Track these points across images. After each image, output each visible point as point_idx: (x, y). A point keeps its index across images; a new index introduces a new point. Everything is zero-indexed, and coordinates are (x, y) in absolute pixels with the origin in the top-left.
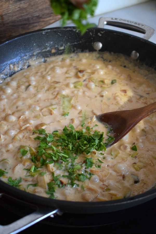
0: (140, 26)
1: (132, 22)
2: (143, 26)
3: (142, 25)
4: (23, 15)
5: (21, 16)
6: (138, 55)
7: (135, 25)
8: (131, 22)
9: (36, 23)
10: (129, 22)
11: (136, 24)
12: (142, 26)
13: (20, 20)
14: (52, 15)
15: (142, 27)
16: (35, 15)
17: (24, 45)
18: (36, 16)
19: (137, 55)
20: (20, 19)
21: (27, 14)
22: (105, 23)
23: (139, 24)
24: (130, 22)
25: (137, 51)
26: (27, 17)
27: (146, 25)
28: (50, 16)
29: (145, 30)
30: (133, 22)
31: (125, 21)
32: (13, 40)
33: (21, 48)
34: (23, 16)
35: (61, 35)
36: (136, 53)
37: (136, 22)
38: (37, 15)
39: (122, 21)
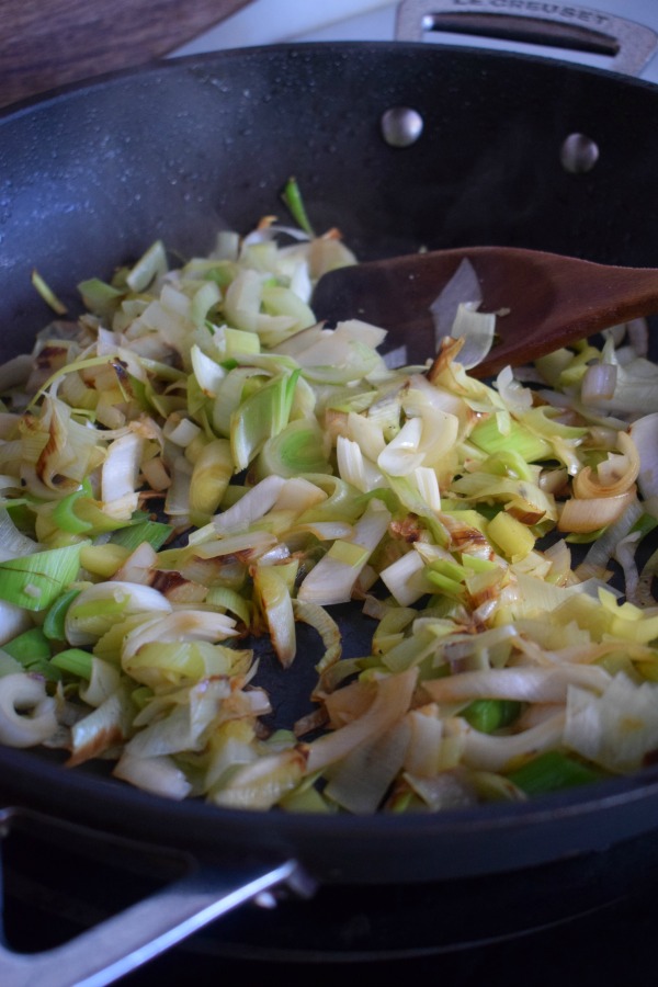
0: (591, 24)
1: (549, 8)
2: (605, 22)
3: (601, 18)
4: (23, 20)
5: (18, 28)
6: (594, 150)
7: (566, 19)
8: (545, 7)
9: (89, 56)
10: (536, 9)
11: (572, 14)
12: (599, 22)
13: (14, 45)
14: (158, 15)
15: (601, 27)
16: (82, 22)
18: (87, 26)
19: (590, 152)
20: (13, 40)
21: (46, 18)
22: (428, 22)
23: (583, 15)
24: (540, 6)
25: (589, 136)
26: (44, 31)
27: (615, 16)
28: (153, 22)
29: (613, 39)
30: (555, 8)
31: (518, 6)
34: (28, 25)
36: (583, 143)
37: (569, 6)
38: (93, 18)
39: (504, 5)
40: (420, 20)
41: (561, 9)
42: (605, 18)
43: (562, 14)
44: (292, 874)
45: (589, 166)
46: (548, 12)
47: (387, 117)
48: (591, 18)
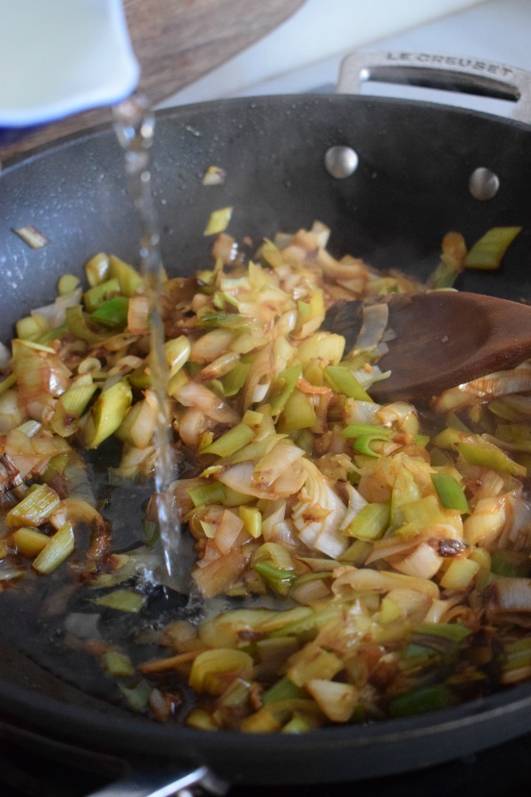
0: (498, 76)
1: (464, 63)
2: (509, 75)
3: (506, 70)
6: (496, 180)
7: (478, 72)
8: (461, 62)
10: (453, 63)
11: (482, 68)
12: (505, 74)
15: (507, 78)
17: (63, 180)
19: (493, 183)
22: (365, 74)
23: (492, 68)
24: (457, 61)
25: (493, 169)
27: (518, 69)
29: (515, 88)
30: (469, 62)
31: (439, 61)
32: (17, 166)
33: (53, 195)
35: (197, 134)
36: (488, 175)
37: (480, 60)
39: (427, 60)
40: (358, 73)
41: (473, 63)
42: (510, 71)
43: (475, 68)
44: (204, 777)
45: (493, 194)
46: (463, 65)
47: (330, 154)
48: (498, 71)
